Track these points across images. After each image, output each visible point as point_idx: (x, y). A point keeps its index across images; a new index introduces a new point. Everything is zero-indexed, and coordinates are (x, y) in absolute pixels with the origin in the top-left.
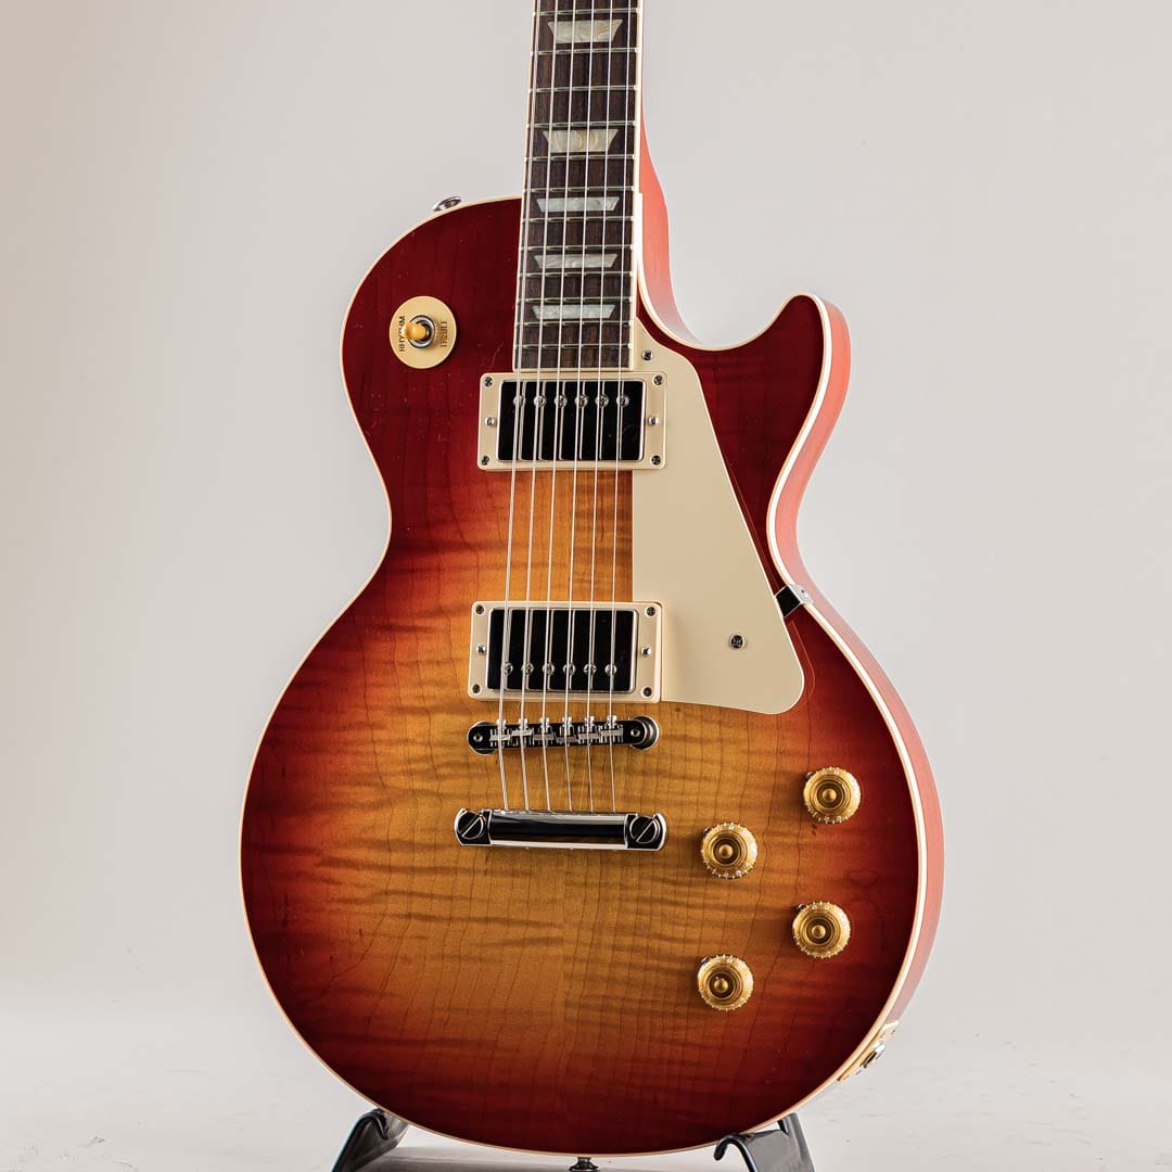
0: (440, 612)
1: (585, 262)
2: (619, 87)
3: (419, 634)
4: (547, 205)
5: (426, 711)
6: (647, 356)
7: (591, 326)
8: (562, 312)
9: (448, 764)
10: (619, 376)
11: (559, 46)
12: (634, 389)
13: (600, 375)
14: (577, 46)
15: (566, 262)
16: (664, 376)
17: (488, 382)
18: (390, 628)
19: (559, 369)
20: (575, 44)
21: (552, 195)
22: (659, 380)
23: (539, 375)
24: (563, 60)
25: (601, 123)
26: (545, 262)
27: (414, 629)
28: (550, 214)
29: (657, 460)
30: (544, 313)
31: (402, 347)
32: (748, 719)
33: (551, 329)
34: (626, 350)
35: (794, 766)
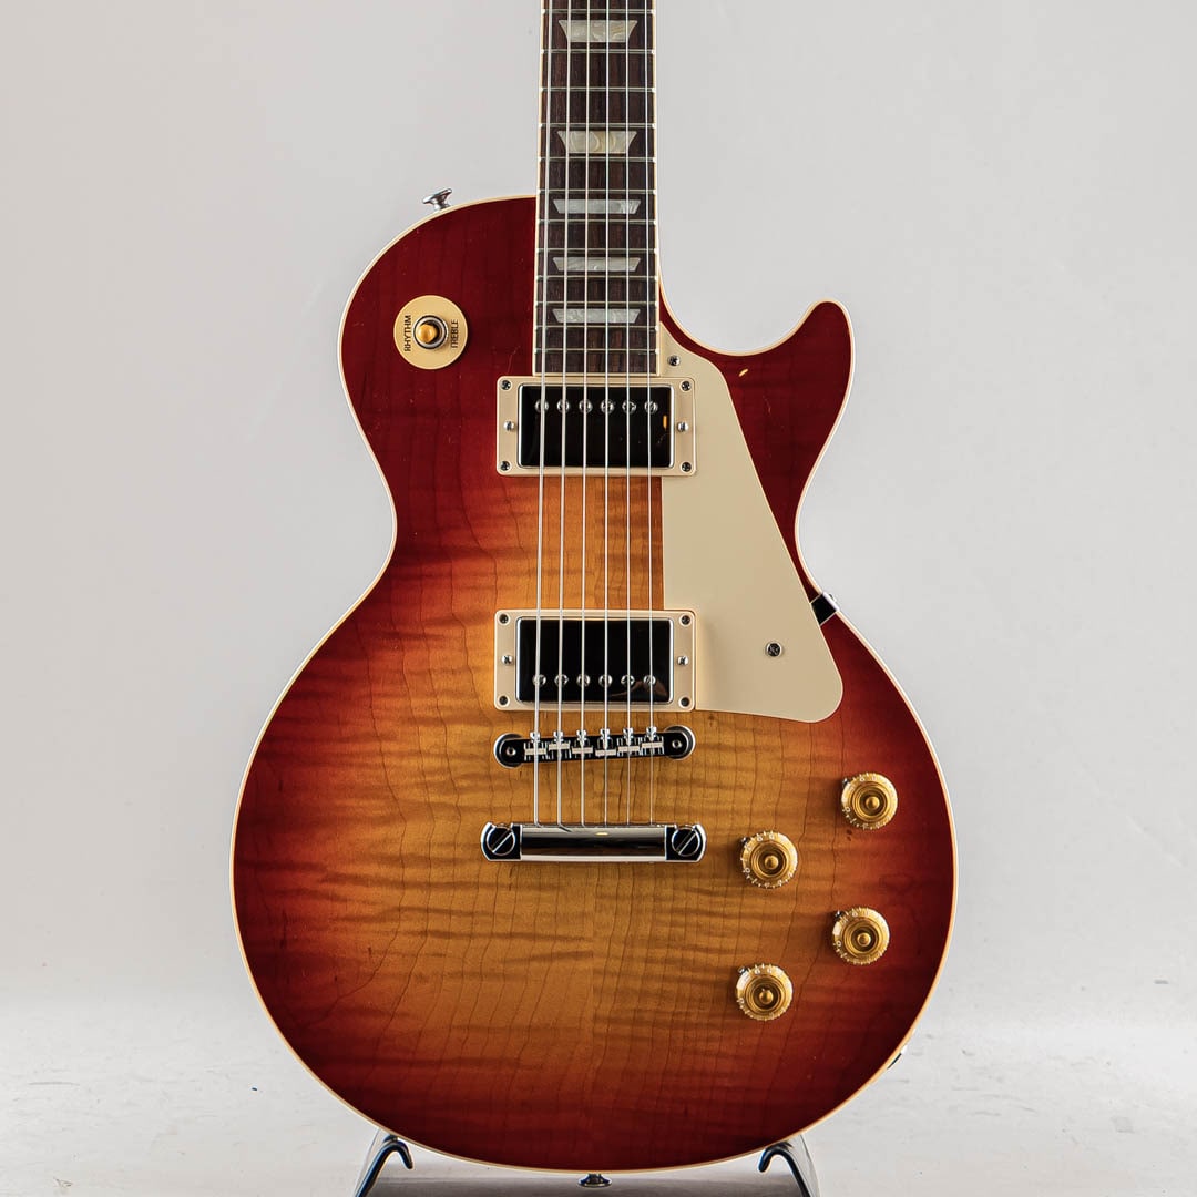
0: (454, 620)
1: (608, 265)
2: (637, 89)
3: (430, 642)
4: (567, 206)
5: (442, 722)
6: (673, 361)
7: (617, 331)
8: (586, 316)
9: (466, 777)
10: (647, 381)
11: (574, 45)
12: (662, 395)
13: (628, 380)
14: (593, 45)
15: (588, 265)
16: (690, 381)
17: (506, 385)
18: (396, 636)
19: (585, 374)
20: (591, 44)
21: (572, 197)
22: (686, 386)
23: (564, 380)
24: (579, 59)
25: (620, 125)
26: (566, 264)
27: (425, 636)
28: (571, 216)
29: (687, 467)
30: (566, 316)
31: (408, 348)
32: (782, 726)
33: (576, 333)
34: (653, 355)
35: (829, 772)
